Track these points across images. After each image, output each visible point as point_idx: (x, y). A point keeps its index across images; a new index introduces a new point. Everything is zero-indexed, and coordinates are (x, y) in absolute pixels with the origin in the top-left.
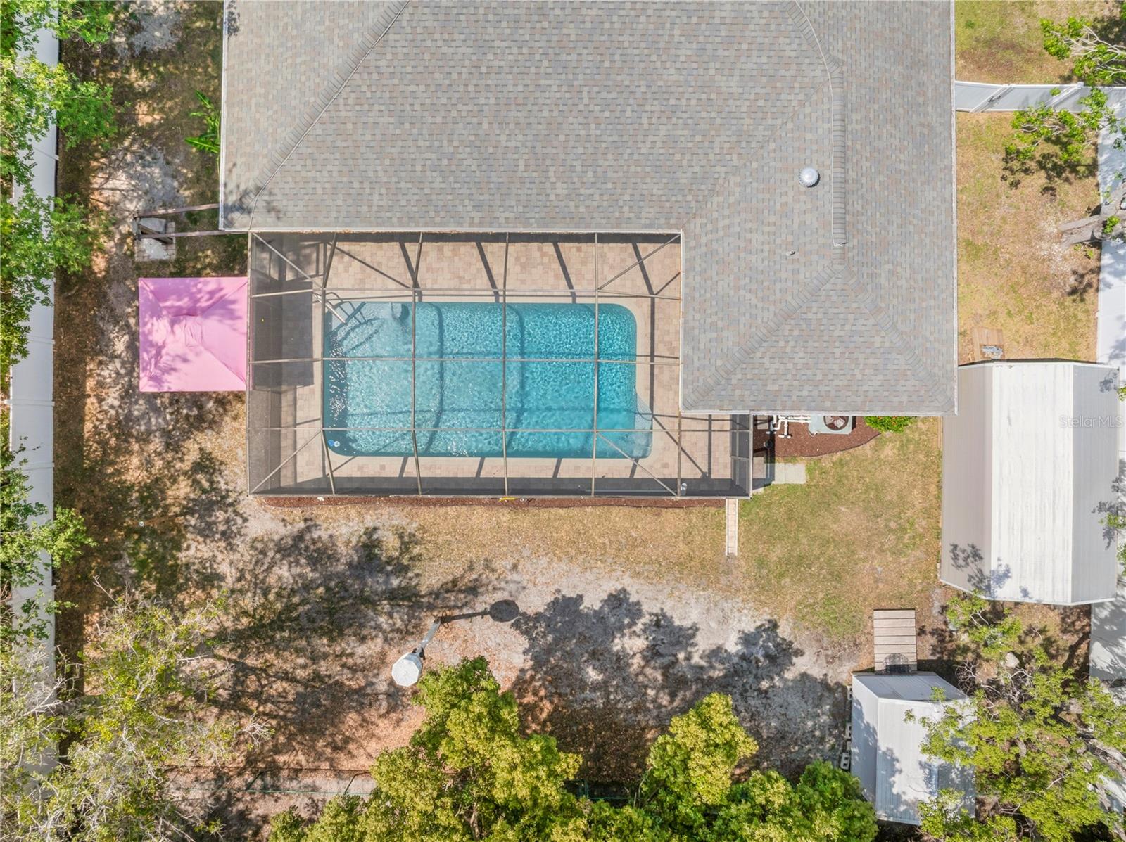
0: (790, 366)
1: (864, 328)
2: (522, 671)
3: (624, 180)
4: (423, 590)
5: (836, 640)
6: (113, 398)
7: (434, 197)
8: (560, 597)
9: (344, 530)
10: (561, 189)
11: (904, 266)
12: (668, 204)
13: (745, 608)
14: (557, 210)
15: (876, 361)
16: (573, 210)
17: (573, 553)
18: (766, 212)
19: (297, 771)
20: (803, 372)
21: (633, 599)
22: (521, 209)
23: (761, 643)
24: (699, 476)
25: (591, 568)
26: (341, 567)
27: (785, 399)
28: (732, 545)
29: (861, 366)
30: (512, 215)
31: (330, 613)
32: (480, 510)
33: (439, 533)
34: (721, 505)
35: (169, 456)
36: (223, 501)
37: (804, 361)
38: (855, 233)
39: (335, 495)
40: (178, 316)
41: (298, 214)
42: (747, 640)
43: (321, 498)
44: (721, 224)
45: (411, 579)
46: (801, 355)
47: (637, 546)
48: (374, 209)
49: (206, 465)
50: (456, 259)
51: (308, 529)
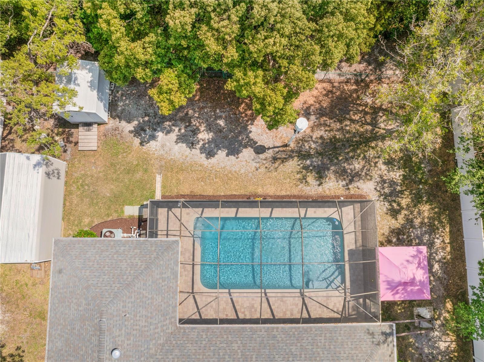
0: (129, 261)
1: (94, 279)
2: (252, 124)
3: (205, 351)
4: (296, 158)
5: (114, 137)
6: (438, 242)
7: (296, 342)
8: (236, 156)
9: (331, 184)
10: (235, 346)
11: (73, 309)
12: (184, 339)
13: (154, 151)
14: (237, 336)
15: (88, 263)
16: (229, 336)
17: (230, 175)
18: (138, 335)
19: (347, 82)
20: (123, 258)
21: (204, 155)
22: (254, 336)
23: (147, 136)
24: (173, 209)
25: (222, 168)
26: (333, 168)
27: (131, 246)
28: (159, 179)
29: (96, 261)
30: (258, 333)
31: (335, 148)
32: (271, 193)
33: (289, 183)
34: (163, 196)
35: (411, 216)
36: (386, 197)
37: (122, 264)
38: (95, 326)
39: (336, 200)
40: (412, 282)
41: (359, 332)
42: (153, 137)
43: (342, 198)
44: (159, 330)
45: (301, 163)
46: (123, 267)
47: (201, 178)
48: (323, 335)
49: (394, 213)
50: (284, 310)
51: (347, 185)
